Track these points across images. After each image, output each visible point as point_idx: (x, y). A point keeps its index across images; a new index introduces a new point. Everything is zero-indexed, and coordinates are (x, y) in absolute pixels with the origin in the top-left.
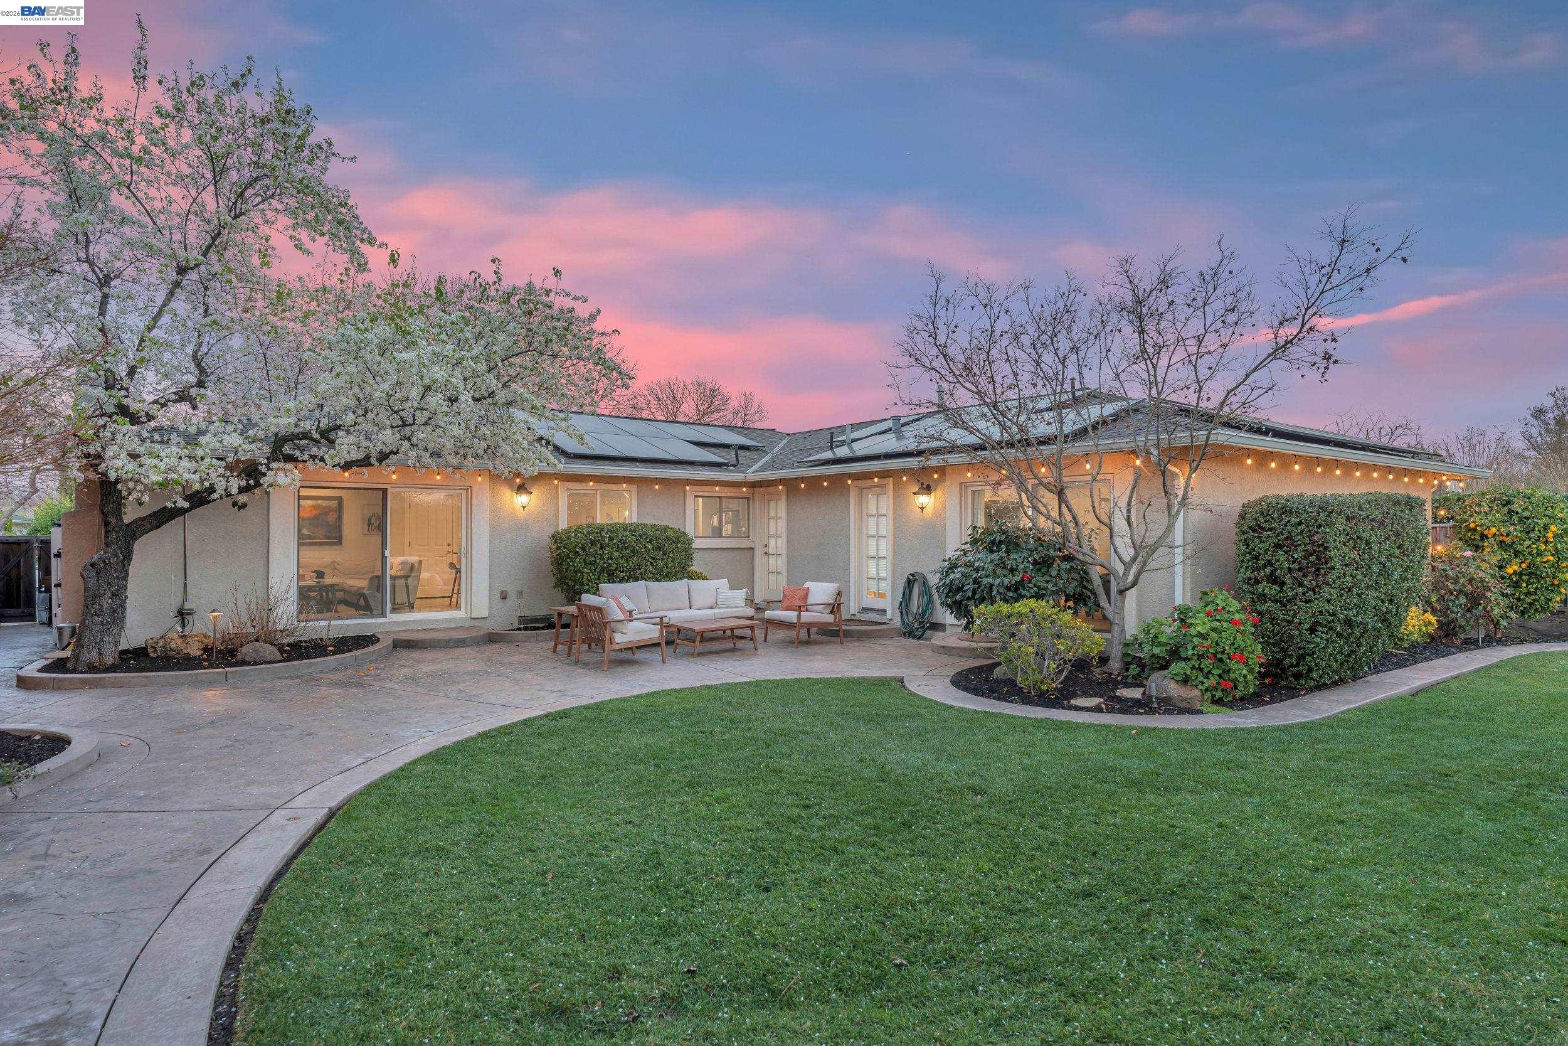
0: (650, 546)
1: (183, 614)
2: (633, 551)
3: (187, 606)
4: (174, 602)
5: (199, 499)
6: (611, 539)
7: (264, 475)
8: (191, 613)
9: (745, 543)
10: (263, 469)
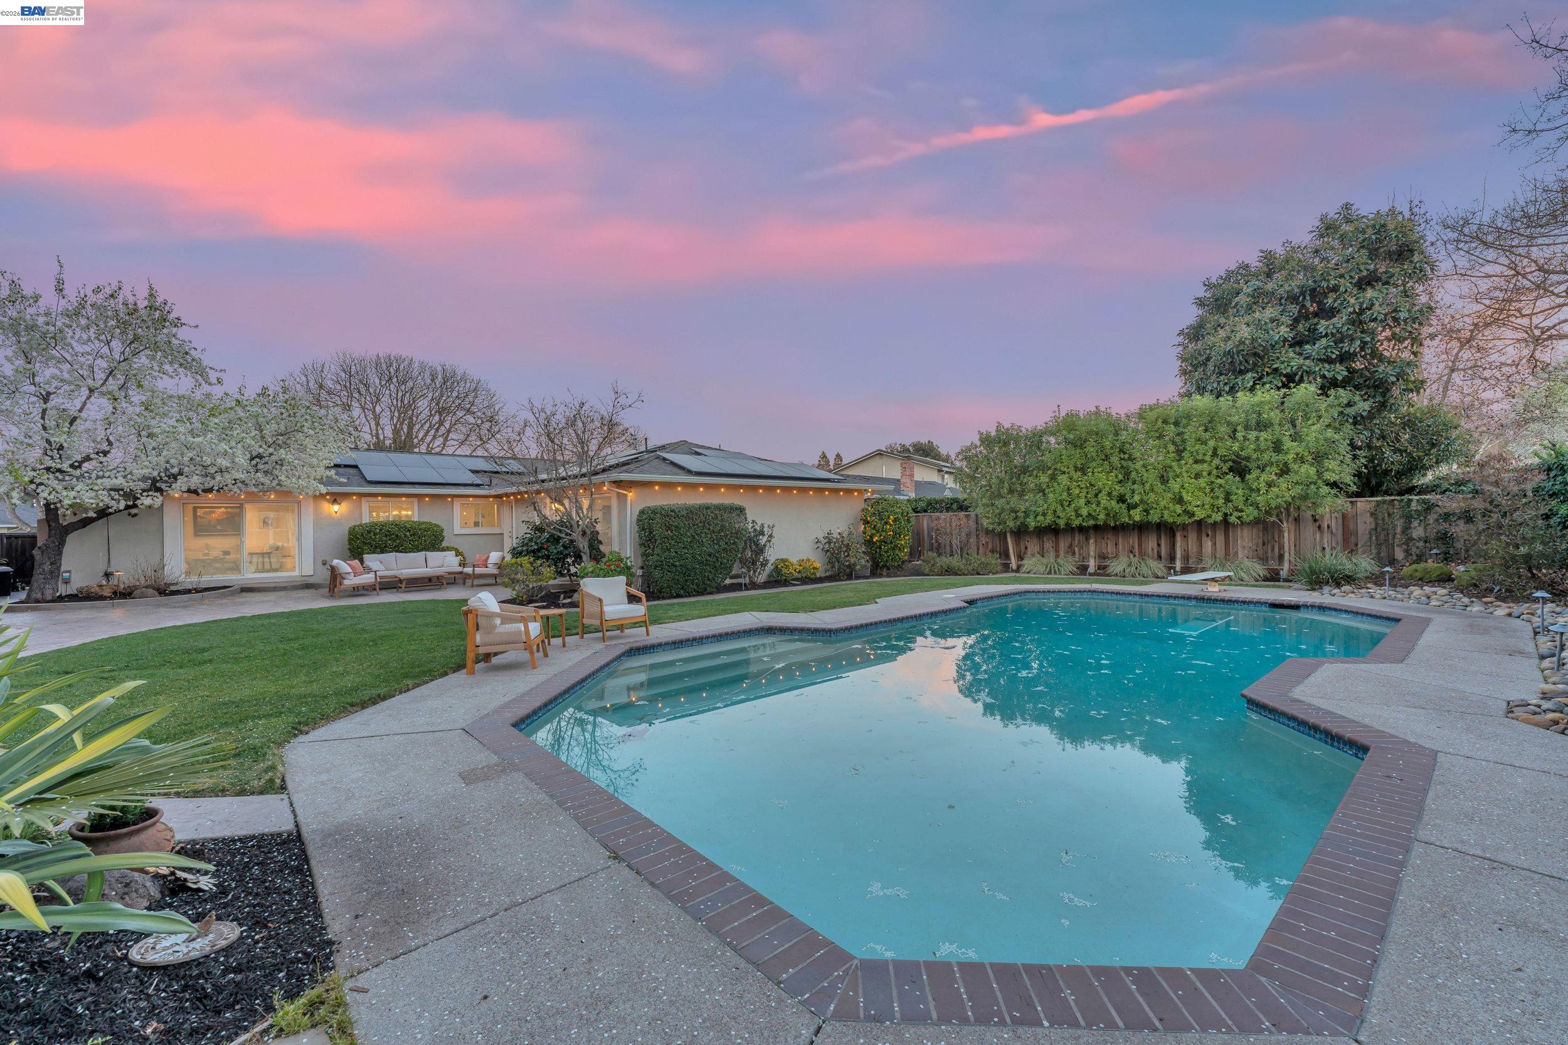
0: (408, 533)
1: (107, 575)
2: (397, 536)
3: (109, 570)
4: (102, 567)
5: (103, 513)
6: (381, 530)
7: (139, 499)
8: (112, 574)
9: (497, 531)
10: (139, 496)
